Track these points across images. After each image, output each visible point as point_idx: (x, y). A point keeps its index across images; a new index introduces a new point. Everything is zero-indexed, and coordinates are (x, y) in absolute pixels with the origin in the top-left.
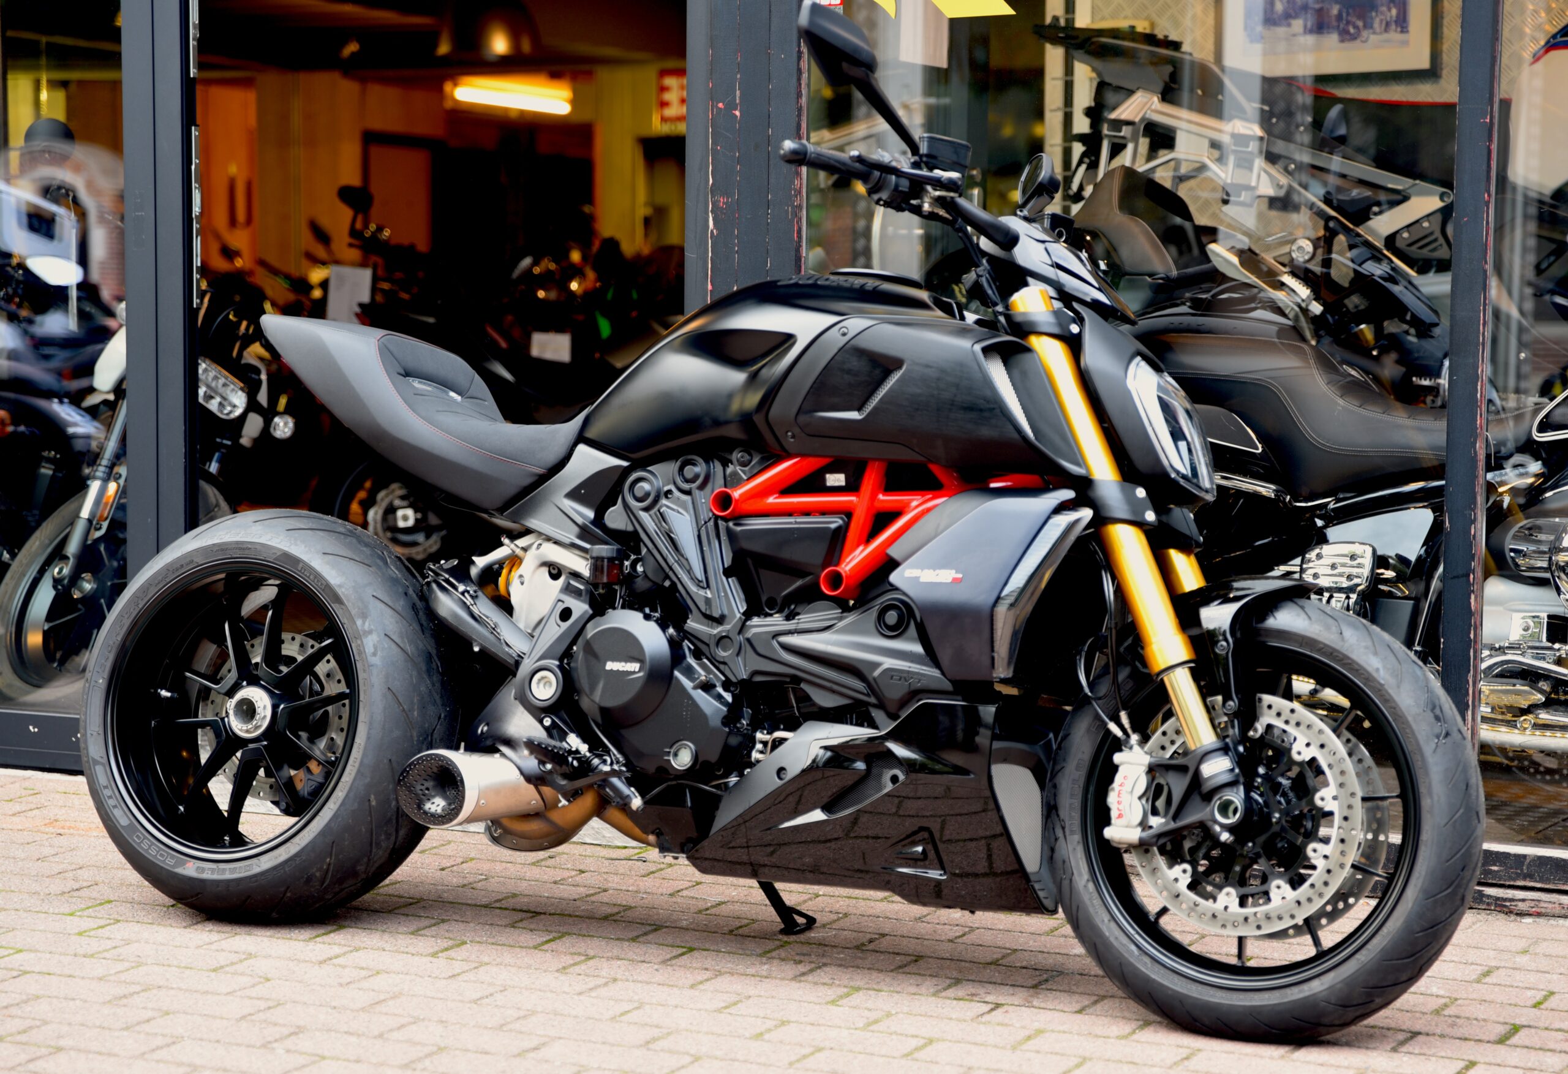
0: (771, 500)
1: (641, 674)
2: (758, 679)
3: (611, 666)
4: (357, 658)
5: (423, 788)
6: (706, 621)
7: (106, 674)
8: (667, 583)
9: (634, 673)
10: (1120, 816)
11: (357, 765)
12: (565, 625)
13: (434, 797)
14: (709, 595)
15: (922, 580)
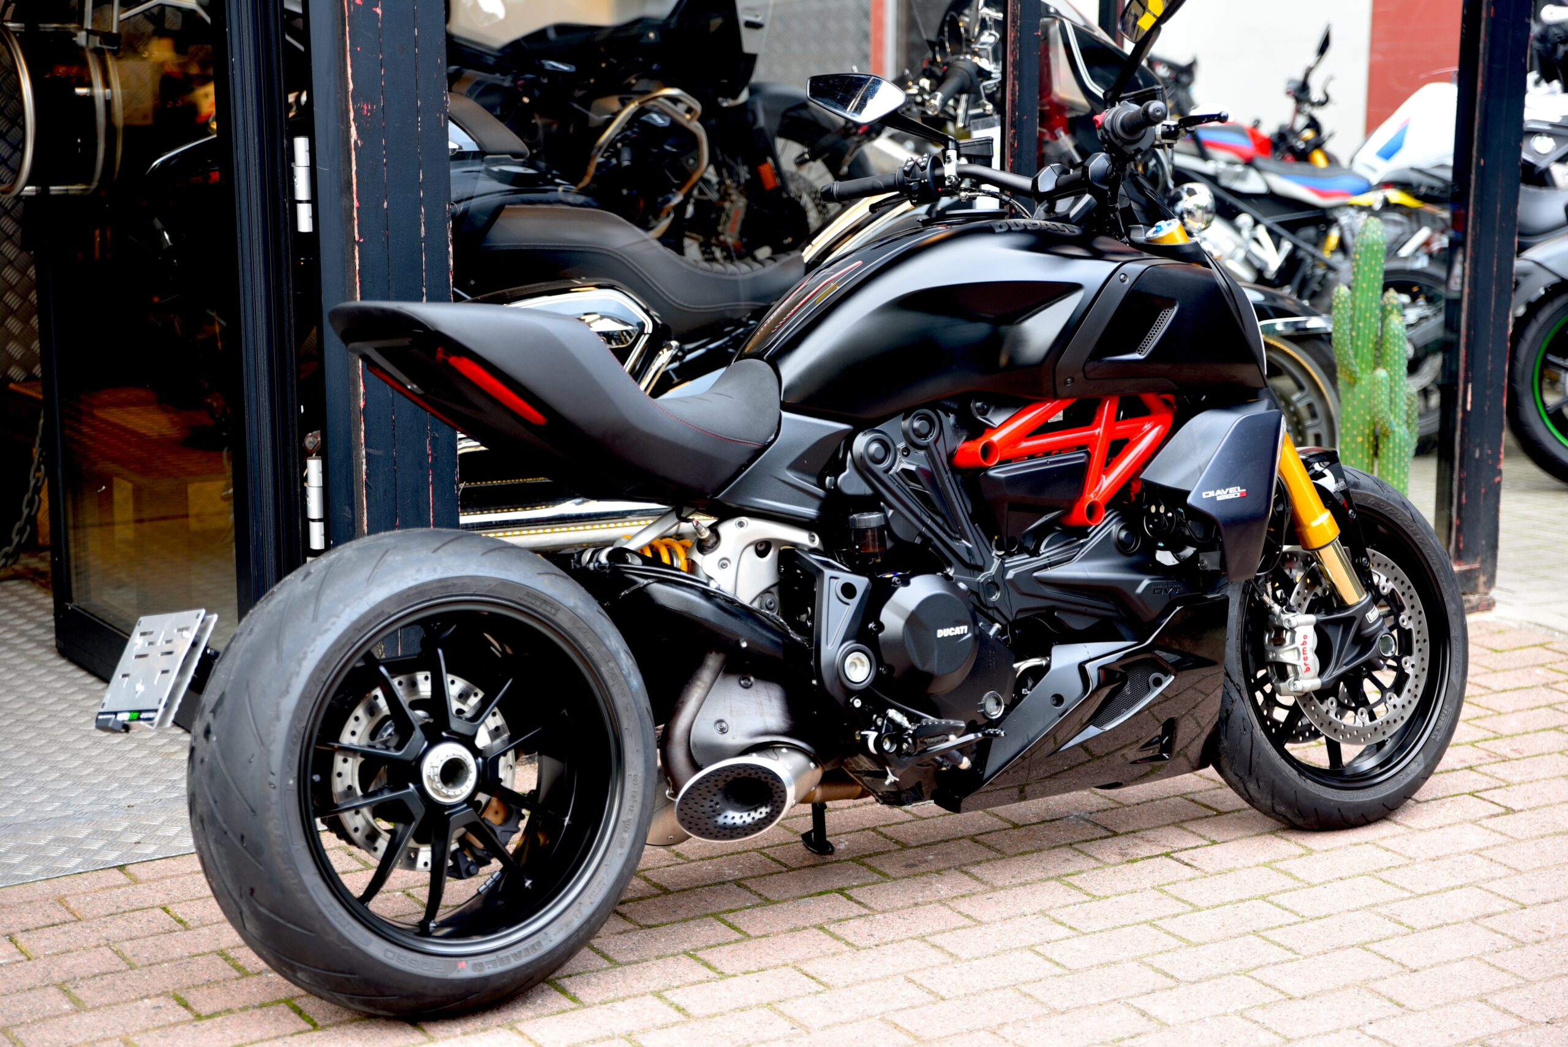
0: (1024, 444)
1: (969, 635)
2: (1020, 616)
3: (941, 633)
4: (610, 683)
5: (712, 804)
6: (967, 571)
7: (295, 773)
8: (918, 541)
9: (964, 635)
10: (1308, 669)
11: (639, 799)
12: (854, 602)
13: (724, 810)
14: (970, 546)
15: (1219, 499)
